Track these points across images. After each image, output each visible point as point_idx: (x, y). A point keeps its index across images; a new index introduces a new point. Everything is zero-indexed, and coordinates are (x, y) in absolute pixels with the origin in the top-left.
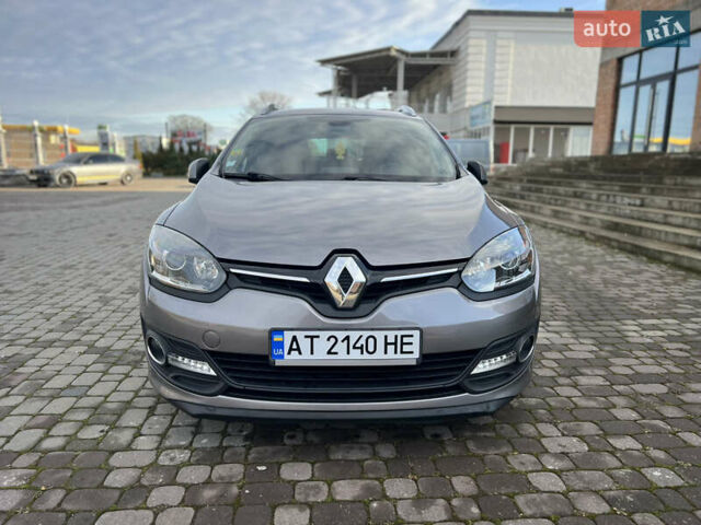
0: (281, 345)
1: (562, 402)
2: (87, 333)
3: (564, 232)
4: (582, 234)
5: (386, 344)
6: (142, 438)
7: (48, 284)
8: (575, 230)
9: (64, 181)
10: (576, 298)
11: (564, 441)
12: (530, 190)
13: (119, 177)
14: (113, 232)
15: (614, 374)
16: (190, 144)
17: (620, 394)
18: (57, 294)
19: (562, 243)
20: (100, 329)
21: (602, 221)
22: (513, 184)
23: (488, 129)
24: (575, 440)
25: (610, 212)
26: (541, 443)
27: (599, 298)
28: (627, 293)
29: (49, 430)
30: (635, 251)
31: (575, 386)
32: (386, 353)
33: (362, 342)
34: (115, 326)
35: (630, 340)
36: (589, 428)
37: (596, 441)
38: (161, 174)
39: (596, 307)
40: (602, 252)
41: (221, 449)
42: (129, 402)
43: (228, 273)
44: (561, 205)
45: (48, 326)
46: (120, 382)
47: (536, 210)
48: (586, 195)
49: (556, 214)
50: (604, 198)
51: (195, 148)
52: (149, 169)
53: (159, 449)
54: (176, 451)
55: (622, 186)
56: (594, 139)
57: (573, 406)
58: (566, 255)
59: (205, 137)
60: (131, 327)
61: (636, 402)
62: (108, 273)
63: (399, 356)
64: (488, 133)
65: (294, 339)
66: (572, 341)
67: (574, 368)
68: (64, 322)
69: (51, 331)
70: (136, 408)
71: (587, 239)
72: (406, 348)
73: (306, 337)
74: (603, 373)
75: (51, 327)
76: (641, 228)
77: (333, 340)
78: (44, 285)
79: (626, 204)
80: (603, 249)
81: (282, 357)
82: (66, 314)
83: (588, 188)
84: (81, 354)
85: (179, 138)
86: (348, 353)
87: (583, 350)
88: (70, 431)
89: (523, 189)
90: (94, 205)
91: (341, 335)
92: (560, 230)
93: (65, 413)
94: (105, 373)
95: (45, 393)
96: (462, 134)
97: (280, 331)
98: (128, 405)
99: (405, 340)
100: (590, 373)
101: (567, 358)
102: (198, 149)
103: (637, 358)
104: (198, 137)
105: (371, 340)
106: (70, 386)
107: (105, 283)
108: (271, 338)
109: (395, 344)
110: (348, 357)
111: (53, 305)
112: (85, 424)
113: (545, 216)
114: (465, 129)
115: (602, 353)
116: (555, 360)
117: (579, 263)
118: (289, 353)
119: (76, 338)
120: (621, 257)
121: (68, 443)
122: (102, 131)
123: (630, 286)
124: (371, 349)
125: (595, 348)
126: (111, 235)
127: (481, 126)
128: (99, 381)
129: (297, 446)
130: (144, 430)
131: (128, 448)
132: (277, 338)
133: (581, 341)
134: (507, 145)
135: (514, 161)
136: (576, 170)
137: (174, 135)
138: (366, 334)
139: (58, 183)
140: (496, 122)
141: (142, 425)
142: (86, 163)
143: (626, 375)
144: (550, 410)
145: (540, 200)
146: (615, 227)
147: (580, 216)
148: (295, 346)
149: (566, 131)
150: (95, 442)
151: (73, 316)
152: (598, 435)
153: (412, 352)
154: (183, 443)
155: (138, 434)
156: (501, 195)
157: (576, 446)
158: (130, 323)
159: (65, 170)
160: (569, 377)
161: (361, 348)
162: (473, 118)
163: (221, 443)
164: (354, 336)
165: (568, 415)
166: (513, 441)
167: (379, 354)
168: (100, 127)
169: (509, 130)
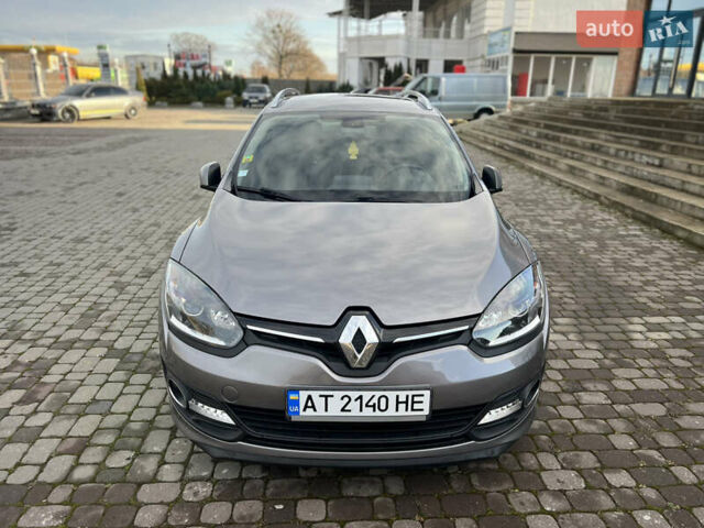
0: (297, 403)
1: (563, 426)
2: (106, 330)
3: (578, 193)
4: (597, 197)
5: (398, 403)
6: (166, 466)
7: (62, 264)
8: (589, 192)
9: (67, 115)
10: (585, 286)
11: (563, 475)
12: (546, 137)
13: (123, 111)
14: (121, 189)
15: (616, 389)
16: (195, 68)
17: (620, 416)
18: (73, 278)
19: (575, 208)
20: (118, 325)
21: (618, 182)
22: (530, 128)
23: (507, 57)
24: (573, 474)
25: (628, 172)
26: (540, 477)
27: (609, 288)
28: (636, 279)
29: (79, 457)
30: (649, 222)
31: (577, 404)
32: (397, 410)
33: (375, 400)
34: (132, 321)
35: (635, 344)
36: (588, 460)
37: (593, 477)
38: (165, 104)
39: (605, 300)
40: (615, 221)
41: (241, 480)
42: (151, 422)
43: (245, 330)
44: (577, 160)
45: (67, 321)
46: (142, 395)
47: (552, 163)
48: (603, 149)
49: (572, 170)
50: (622, 154)
51: (199, 72)
52: (154, 98)
53: (183, 481)
54: (199, 483)
55: (642, 141)
56: (617, 76)
57: (573, 430)
58: (579, 226)
59: (210, 58)
60: (148, 322)
61: (635, 427)
62: (120, 249)
63: (410, 413)
64: (507, 64)
65: (310, 398)
66: (578, 345)
67: (578, 382)
68: (82, 315)
69: (70, 327)
70: (158, 428)
71: (601, 203)
72: (416, 406)
73: (321, 396)
74: (605, 388)
75: (70, 322)
76: (656, 195)
77: (346, 399)
78: (59, 265)
79: (643, 163)
80: (617, 218)
81: (298, 413)
82: (83, 306)
83: (607, 141)
84: (102, 358)
85: (182, 61)
86: (361, 410)
87: (588, 357)
88: (98, 459)
89: (540, 136)
90: (99, 149)
91: (354, 395)
92: (575, 190)
93: (92, 435)
94: (126, 383)
95: (71, 410)
96: (479, 62)
97: (296, 391)
98: (150, 425)
99: (416, 399)
100: (592, 388)
101: (572, 368)
102: (203, 74)
103: (640, 369)
104: (203, 60)
105: (383, 400)
106: (94, 401)
107: (119, 263)
108: (287, 396)
109: (406, 402)
110: (361, 414)
111: (70, 293)
112: (112, 449)
113: (560, 170)
114: (483, 57)
115: (607, 362)
116: (559, 370)
117: (591, 238)
118: (304, 410)
119: (96, 337)
120: (634, 229)
121: (97, 473)
122: (102, 51)
123: (640, 270)
124: (383, 407)
125: (600, 356)
126: (120, 195)
127: (499, 55)
128: (121, 394)
129: (313, 478)
130: (168, 458)
131: (154, 480)
132: (292, 397)
133: (588, 345)
134: (526, 76)
135: (532, 94)
136: (595, 116)
137: (178, 57)
138: (378, 394)
139: (60, 117)
140: (515, 51)
141: (165, 451)
142: (88, 96)
143: (627, 391)
144: (552, 435)
145: (556, 151)
146: (630, 191)
147: (596, 175)
148: (310, 404)
149: (589, 62)
150: (123, 472)
151: (90, 308)
152: (595, 469)
153: (422, 410)
154: (204, 474)
155: (162, 463)
156: (516, 141)
157: (574, 482)
158: (146, 317)
159: (67, 104)
160: (572, 393)
161: (374, 406)
162: (491, 46)
163: (241, 473)
164: (367, 395)
165: (568, 442)
166: (514, 474)
167: (391, 412)
168: (100, 47)
169: (529, 59)
